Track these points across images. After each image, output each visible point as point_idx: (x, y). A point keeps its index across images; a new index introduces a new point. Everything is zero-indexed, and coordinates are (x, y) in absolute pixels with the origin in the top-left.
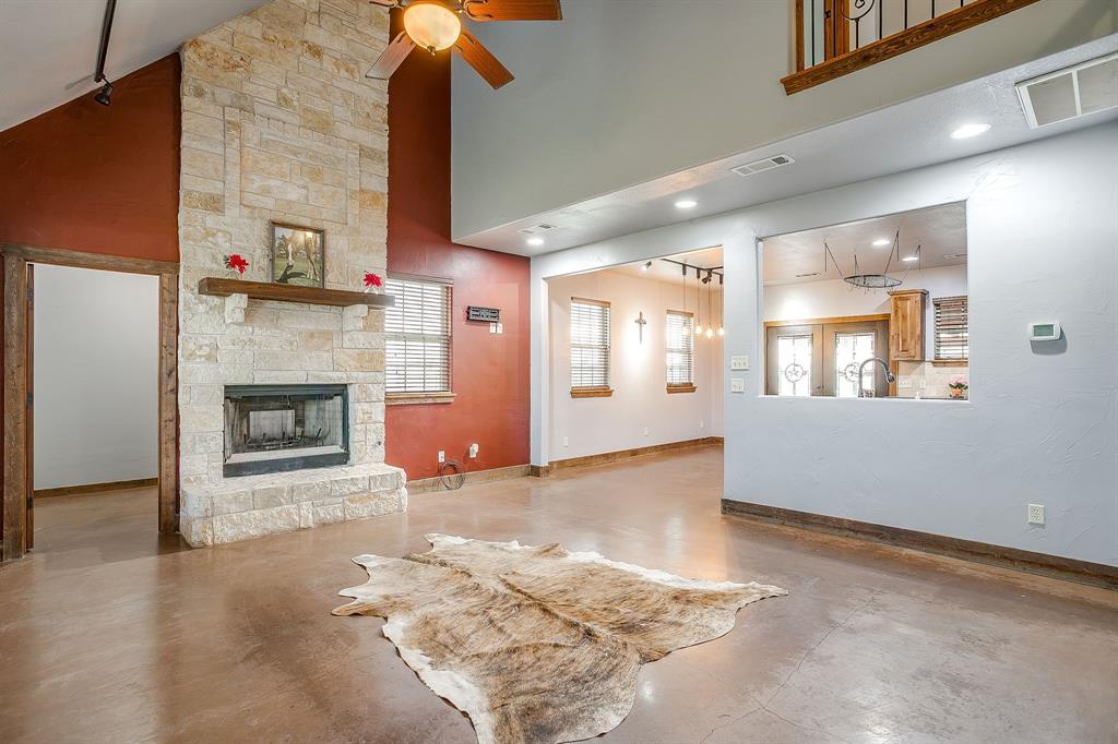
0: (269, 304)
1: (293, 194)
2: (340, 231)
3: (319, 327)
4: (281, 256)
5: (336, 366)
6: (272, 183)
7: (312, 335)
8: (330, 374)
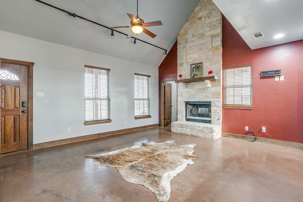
0: (191, 83)
1: (196, 56)
2: (207, 61)
3: (202, 87)
4: (193, 72)
5: (206, 97)
6: (191, 56)
7: (201, 89)
8: (205, 99)
